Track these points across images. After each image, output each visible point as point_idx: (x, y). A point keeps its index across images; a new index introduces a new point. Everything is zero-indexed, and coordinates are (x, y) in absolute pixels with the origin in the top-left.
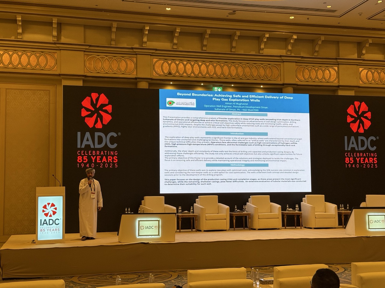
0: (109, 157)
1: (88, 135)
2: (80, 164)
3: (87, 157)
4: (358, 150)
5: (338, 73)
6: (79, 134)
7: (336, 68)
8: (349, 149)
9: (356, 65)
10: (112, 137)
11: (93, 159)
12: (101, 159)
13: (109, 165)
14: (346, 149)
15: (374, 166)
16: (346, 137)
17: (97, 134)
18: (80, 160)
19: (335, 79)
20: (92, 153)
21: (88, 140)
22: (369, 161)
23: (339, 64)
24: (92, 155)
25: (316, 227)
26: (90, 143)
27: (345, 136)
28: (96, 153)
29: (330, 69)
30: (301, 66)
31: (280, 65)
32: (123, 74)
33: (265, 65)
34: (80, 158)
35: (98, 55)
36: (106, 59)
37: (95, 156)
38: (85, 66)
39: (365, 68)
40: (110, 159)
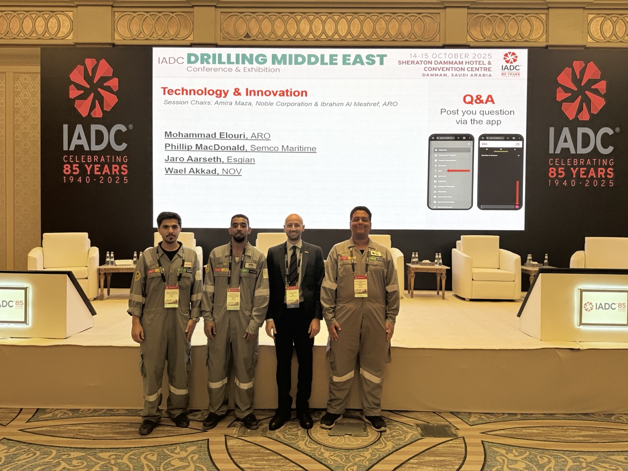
0: (114, 166)
1: (79, 129)
2: (68, 176)
3: (78, 165)
4: (575, 153)
5: (546, 25)
6: (66, 127)
7: (544, 16)
8: (558, 151)
9: (582, 10)
10: (119, 132)
11: (89, 169)
12: (101, 170)
13: (114, 180)
14: (551, 151)
15: (607, 184)
16: (552, 130)
17: (94, 128)
18: (67, 171)
19: (540, 35)
20: (86, 159)
21: (79, 138)
22: (597, 174)
23: (548, 8)
24: (87, 163)
25: (473, 298)
26: (83, 142)
27: (550, 128)
28: (93, 159)
29: (532, 18)
30: (478, 14)
31: (439, 13)
33: (412, 16)
34: (67, 167)
35: (135, 12)
36: (147, 17)
37: (90, 163)
38: (114, 29)
39: (598, 14)
40: (115, 170)
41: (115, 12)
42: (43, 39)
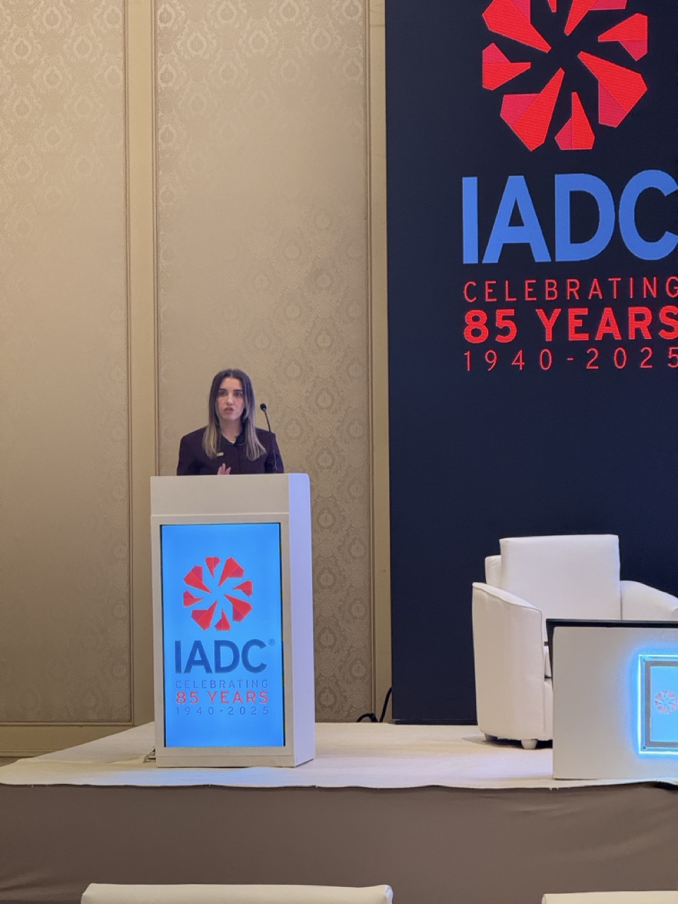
0: (632, 311)
1: (516, 189)
2: (478, 350)
3: (511, 312)
6: (470, 186)
10: (649, 198)
11: (548, 324)
12: (590, 325)
13: (635, 356)
17: (565, 184)
18: (476, 333)
20: (538, 290)
21: (516, 220)
24: (542, 304)
26: (530, 233)
28: (562, 289)
34: (476, 319)
37: (554, 305)
40: (639, 324)
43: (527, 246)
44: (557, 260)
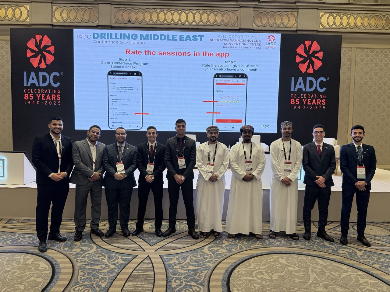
0: (52, 95)
1: (33, 74)
2: (27, 101)
3: (32, 95)
4: (305, 91)
5: (297, 18)
6: (25, 73)
7: (296, 13)
9: (317, 10)
10: (55, 76)
11: (39, 97)
12: (45, 97)
13: (53, 103)
14: (292, 90)
15: (322, 108)
17: (41, 74)
18: (26, 98)
19: (293, 24)
20: (37, 91)
22: (316, 102)
23: (298, 9)
24: (37, 93)
26: (35, 81)
27: (292, 77)
28: (41, 91)
29: (289, 14)
30: (259, 11)
32: (86, 22)
33: (222, 12)
34: (26, 95)
35: (65, 6)
36: (72, 9)
37: (40, 93)
38: (53, 16)
39: (326, 12)
40: (53, 97)
41: (53, 6)
42: (12, 21)
43: (35, 84)
44: (40, 86)
